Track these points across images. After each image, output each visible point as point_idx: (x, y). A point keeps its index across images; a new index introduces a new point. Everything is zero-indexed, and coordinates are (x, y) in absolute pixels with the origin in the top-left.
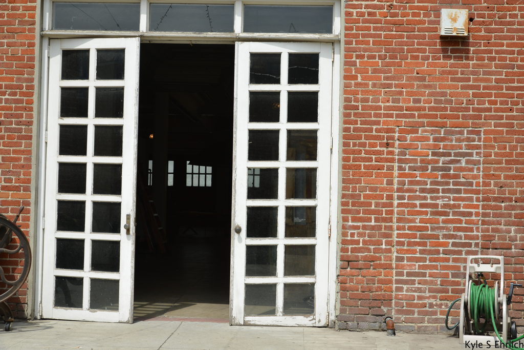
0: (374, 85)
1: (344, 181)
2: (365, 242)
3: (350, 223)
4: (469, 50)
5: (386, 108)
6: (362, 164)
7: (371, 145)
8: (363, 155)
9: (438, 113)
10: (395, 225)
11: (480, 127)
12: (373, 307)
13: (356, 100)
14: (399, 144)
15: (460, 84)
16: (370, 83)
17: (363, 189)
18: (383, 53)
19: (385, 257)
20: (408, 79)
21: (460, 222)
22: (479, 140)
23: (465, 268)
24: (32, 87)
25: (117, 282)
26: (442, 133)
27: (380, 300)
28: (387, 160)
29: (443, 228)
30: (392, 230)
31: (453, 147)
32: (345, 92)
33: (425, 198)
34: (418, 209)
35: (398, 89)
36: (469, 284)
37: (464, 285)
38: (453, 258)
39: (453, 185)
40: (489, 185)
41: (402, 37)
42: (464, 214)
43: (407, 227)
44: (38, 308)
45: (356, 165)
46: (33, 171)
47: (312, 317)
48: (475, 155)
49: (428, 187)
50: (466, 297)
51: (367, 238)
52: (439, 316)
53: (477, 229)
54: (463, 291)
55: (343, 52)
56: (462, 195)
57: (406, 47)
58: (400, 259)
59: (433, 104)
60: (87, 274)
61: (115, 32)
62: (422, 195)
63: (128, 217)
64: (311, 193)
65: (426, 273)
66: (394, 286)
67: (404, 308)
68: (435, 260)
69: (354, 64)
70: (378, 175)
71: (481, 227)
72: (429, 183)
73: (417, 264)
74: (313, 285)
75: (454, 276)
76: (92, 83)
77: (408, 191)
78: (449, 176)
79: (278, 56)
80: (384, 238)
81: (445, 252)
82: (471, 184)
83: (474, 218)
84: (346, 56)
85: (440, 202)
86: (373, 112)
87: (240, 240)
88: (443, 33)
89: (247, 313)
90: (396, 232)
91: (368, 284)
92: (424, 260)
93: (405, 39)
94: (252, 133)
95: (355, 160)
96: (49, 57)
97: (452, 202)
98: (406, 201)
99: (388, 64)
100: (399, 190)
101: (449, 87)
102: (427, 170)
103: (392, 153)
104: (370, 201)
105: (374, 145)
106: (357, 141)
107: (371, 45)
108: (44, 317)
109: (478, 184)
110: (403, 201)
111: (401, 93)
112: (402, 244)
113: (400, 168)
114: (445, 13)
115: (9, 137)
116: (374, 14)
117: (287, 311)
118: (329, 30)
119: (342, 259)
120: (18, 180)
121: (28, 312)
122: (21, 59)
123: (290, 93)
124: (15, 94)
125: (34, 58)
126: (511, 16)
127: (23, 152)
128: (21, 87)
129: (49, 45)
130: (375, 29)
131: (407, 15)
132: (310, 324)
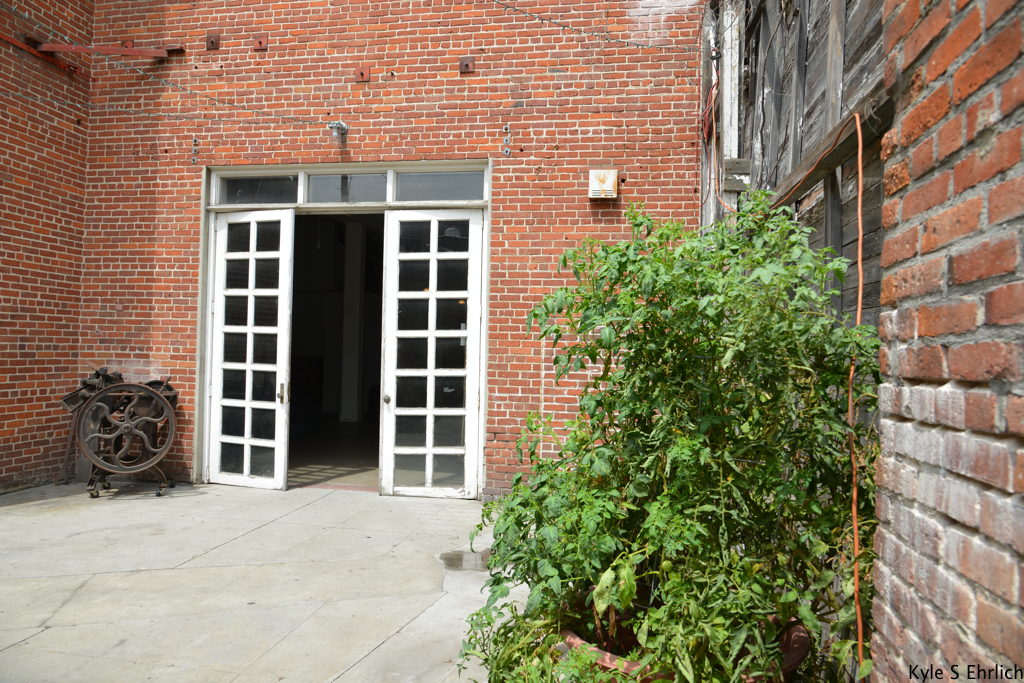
0: (521, 252)
1: (490, 351)
2: (511, 414)
3: (497, 394)
4: (620, 213)
5: (534, 275)
6: (509, 333)
7: (518, 314)
8: (510, 324)
10: (542, 397)
13: (503, 268)
16: (518, 249)
17: (509, 359)
18: (531, 218)
20: (557, 244)
24: (197, 260)
25: (272, 450)
30: (539, 402)
32: (492, 259)
34: (567, 380)
35: (546, 255)
41: (550, 200)
43: (554, 399)
44: (205, 473)
45: (503, 334)
46: (198, 340)
47: (461, 489)
51: (513, 410)
55: (491, 219)
57: (554, 212)
60: (247, 441)
63: (282, 385)
64: (460, 362)
69: (501, 230)
70: (525, 345)
74: (463, 456)
76: (252, 255)
79: (427, 224)
80: (531, 409)
84: (493, 223)
85: (589, 373)
86: (520, 280)
87: (389, 411)
88: (591, 195)
89: (396, 483)
90: (544, 404)
93: (553, 203)
94: (402, 302)
95: (501, 329)
96: (216, 231)
98: (553, 372)
99: (536, 230)
100: (546, 360)
102: (576, 340)
104: (517, 371)
105: (521, 314)
106: (504, 310)
107: (519, 210)
108: (211, 481)
110: (550, 372)
111: (549, 259)
112: (550, 416)
114: (593, 173)
115: (178, 309)
116: (522, 178)
117: (436, 482)
118: (482, 198)
119: (488, 431)
120: (185, 350)
121: (194, 476)
122: (188, 233)
123: (440, 262)
124: (182, 267)
125: (199, 232)
126: (665, 176)
127: (189, 323)
128: (187, 260)
129: (216, 219)
130: (523, 193)
131: (556, 177)
132: (459, 495)
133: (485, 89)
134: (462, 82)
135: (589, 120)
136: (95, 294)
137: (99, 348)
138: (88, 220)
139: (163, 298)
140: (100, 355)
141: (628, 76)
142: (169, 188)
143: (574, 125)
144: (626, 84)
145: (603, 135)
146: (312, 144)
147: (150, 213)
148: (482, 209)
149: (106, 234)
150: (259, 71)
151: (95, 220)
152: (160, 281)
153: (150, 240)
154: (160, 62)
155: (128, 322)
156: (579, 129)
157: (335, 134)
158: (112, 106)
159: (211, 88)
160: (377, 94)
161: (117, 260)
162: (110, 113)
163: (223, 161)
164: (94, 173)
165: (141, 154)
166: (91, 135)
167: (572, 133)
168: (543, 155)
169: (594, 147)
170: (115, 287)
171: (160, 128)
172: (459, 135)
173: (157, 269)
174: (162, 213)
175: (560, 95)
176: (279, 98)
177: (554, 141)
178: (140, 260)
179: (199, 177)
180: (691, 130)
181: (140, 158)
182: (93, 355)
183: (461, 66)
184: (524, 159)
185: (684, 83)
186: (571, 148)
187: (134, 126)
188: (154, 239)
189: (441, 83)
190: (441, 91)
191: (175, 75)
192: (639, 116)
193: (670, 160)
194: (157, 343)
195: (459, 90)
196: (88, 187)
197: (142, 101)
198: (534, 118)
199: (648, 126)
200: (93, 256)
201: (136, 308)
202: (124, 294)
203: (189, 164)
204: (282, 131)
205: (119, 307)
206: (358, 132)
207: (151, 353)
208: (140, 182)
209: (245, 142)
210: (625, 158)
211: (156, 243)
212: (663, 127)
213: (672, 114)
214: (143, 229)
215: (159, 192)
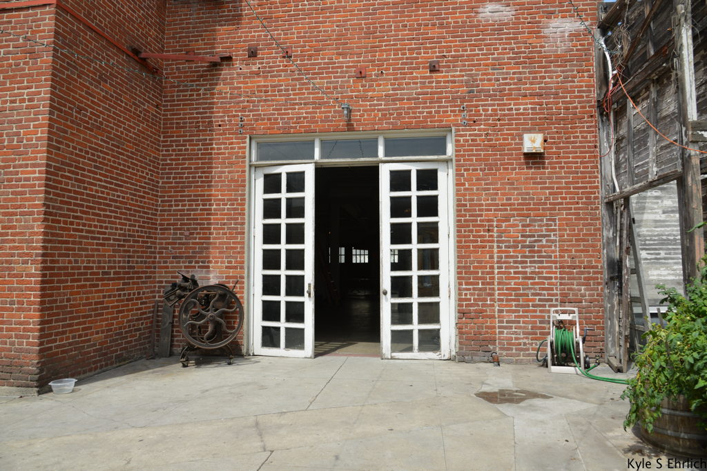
0: (478, 189)
1: (458, 257)
2: (475, 300)
3: (464, 286)
4: (545, 162)
5: (487, 205)
6: (471, 244)
7: (477, 231)
8: (471, 238)
9: (525, 207)
10: (496, 287)
11: (555, 216)
12: (483, 346)
13: (465, 200)
14: (497, 230)
15: (540, 186)
16: (475, 188)
17: (472, 262)
18: (483, 166)
19: (490, 310)
20: (502, 184)
21: (544, 284)
22: (555, 225)
23: (549, 317)
24: (244, 200)
25: (303, 330)
26: (528, 221)
27: (487, 340)
28: (489, 241)
29: (531, 288)
30: (494, 291)
31: (536, 231)
32: (457, 195)
33: (517, 267)
34: (513, 275)
35: (494, 192)
36: (553, 329)
37: (549, 329)
38: (539, 310)
39: (538, 258)
40: (564, 257)
41: (496, 155)
42: (546, 278)
43: (505, 288)
44: (251, 348)
45: (467, 245)
46: (246, 255)
47: (438, 353)
48: (552, 236)
49: (519, 259)
50: (550, 338)
51: (476, 297)
52: (531, 352)
54: (549, 333)
55: (454, 167)
56: (544, 265)
57: (499, 162)
58: (500, 311)
59: (520, 201)
60: (283, 324)
61: (299, 161)
62: (515, 265)
63: (309, 285)
64: (435, 266)
65: (520, 321)
66: (497, 330)
67: (505, 346)
68: (527, 311)
69: (463, 175)
70: (482, 252)
71: (559, 287)
72: (520, 257)
73: (513, 315)
74: (439, 330)
75: (540, 322)
76: (284, 195)
77: (505, 262)
78: (534, 252)
79: (409, 172)
80: (489, 296)
81: (533, 306)
82: (550, 257)
83: (553, 281)
84: (457, 170)
85: (528, 270)
86: (477, 208)
87: (387, 300)
88: (526, 151)
89: (393, 350)
90: (497, 292)
91: (478, 329)
92: (519, 311)
93: (498, 157)
94: (393, 225)
95: (465, 242)
96: (255, 179)
97: (537, 270)
98: (503, 270)
99: (487, 175)
100: (498, 262)
101: (532, 189)
102: (518, 248)
103: (492, 236)
104: (478, 270)
105: (479, 231)
106: (467, 229)
107: (474, 161)
108: (255, 354)
109: (555, 257)
110: (501, 270)
111: (497, 194)
112: (502, 300)
113: (498, 247)
114: (526, 137)
115: (230, 233)
116: (476, 140)
117: (421, 349)
118: (444, 153)
119: (459, 312)
120: (236, 262)
121: (244, 351)
122: (237, 181)
123: (418, 197)
124: (233, 204)
125: (245, 180)
126: (574, 137)
127: (239, 243)
128: (237, 200)
129: (255, 171)
130: (477, 150)
131: (499, 140)
132: (438, 358)
133: (448, 82)
134: (432, 77)
135: (520, 101)
136: (168, 224)
137: (172, 262)
138: (162, 174)
139: (219, 226)
140: (172, 267)
141: (546, 72)
142: (223, 151)
143: (510, 104)
144: (544, 77)
145: (530, 111)
146: (327, 119)
147: (208, 168)
148: (447, 161)
149: (176, 183)
150: (286, 71)
151: (167, 173)
152: (217, 214)
153: (209, 186)
154: (215, 66)
155: (193, 243)
156: (514, 107)
157: (346, 112)
158: (179, 96)
159: (251, 82)
160: (372, 85)
161: (185, 201)
162: (178, 101)
163: (262, 132)
164: (167, 141)
165: (201, 128)
166: (164, 115)
167: (509, 110)
168: (489, 125)
169: (524, 119)
170: (184, 220)
171: (215, 110)
172: (431, 112)
173: (214, 207)
174: (218, 168)
175: (499, 85)
176: (302, 89)
177: (496, 115)
178: (202, 200)
179: (245, 143)
180: (590, 107)
181: (201, 131)
182: (167, 267)
183: (430, 66)
184: (477, 127)
185: (583, 76)
186: (509, 120)
187: (196, 109)
188: (212, 186)
189: (417, 78)
190: (416, 83)
191: (225, 74)
192: (554, 98)
193: (576, 127)
194: (214, 258)
195: (429, 83)
196: (162, 151)
197: (201, 92)
198: (482, 100)
199: (561, 105)
200: (166, 198)
201: (198, 233)
202: (190, 224)
203: (237, 134)
204: (304, 111)
205: (187, 233)
206: (359, 111)
207: (211, 265)
208: (201, 147)
209: (277, 119)
210: (546, 126)
211: (213, 189)
212: (571, 105)
213: (576, 97)
214: (204, 179)
215: (215, 154)
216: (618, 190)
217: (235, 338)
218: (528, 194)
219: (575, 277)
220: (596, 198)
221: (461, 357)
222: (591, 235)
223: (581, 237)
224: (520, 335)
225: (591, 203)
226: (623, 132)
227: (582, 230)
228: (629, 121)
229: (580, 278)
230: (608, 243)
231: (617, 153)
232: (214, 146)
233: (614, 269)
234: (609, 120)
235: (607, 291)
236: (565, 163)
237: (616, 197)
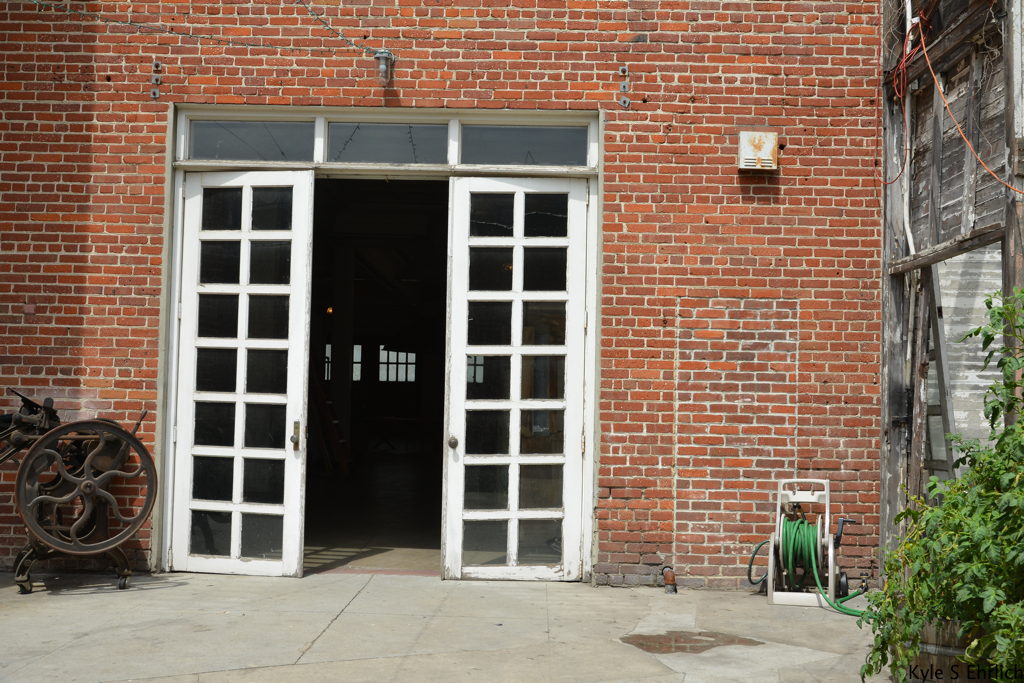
0: (646, 239)
1: (604, 374)
2: (633, 460)
3: (613, 434)
4: (778, 190)
5: (663, 271)
6: (630, 349)
7: (642, 323)
8: (630, 337)
9: (737, 278)
11: (795, 298)
12: (646, 553)
13: (621, 260)
14: (681, 322)
15: (767, 236)
16: (641, 235)
17: (630, 385)
18: (658, 193)
19: (662, 481)
20: (695, 230)
21: (768, 431)
23: (775, 497)
24: (160, 241)
25: (279, 518)
26: (742, 306)
27: (654, 542)
28: (664, 344)
29: (743, 440)
30: (672, 443)
31: (757, 326)
32: (605, 248)
33: (718, 398)
34: (708, 413)
35: (679, 244)
36: (780, 520)
37: (774, 520)
38: (758, 483)
39: (758, 379)
40: (808, 379)
41: (684, 170)
42: (772, 420)
43: (692, 439)
44: (166, 556)
45: (621, 351)
46: (160, 359)
47: (558, 568)
48: (788, 337)
49: (723, 381)
50: (776, 537)
51: (636, 455)
52: (739, 565)
53: (792, 440)
54: (773, 529)
55: (602, 192)
56: (771, 393)
57: (690, 186)
58: (682, 484)
59: (728, 265)
60: (237, 507)
61: (279, 162)
62: (713, 393)
63: (297, 425)
64: (556, 390)
65: (720, 504)
66: (675, 522)
67: (690, 554)
68: (733, 485)
69: (618, 208)
70: (651, 365)
71: (797, 438)
72: (723, 376)
73: (707, 491)
74: (560, 521)
75: (759, 507)
76: (246, 235)
77: (695, 387)
78: (751, 367)
79: (510, 197)
80: (661, 454)
81: (747, 475)
82: (783, 378)
83: (787, 425)
84: (606, 198)
85: (739, 403)
86: (644, 276)
87: (456, 459)
88: (742, 166)
89: (466, 562)
90: (677, 446)
91: (637, 520)
92: (717, 485)
93: (689, 174)
94: (473, 306)
95: (618, 344)
96: (184, 199)
97: (756, 404)
98: (691, 402)
99: (665, 210)
100: (681, 387)
101: (752, 241)
102: (722, 358)
103: (671, 334)
104: (641, 401)
105: (646, 323)
106: (622, 318)
107: (642, 182)
108: (176, 569)
109: (792, 378)
110: (687, 402)
112: (686, 462)
113: (683, 356)
114: (745, 137)
115: (126, 312)
116: (646, 139)
117: (523, 559)
118: (583, 162)
119: (602, 484)
120: (139, 373)
121: (152, 561)
122: (145, 200)
123: (527, 250)
124: (135, 250)
125: (163, 199)
126: (837, 142)
127: (146, 333)
128: (143, 241)
129: (185, 180)
130: (647, 159)
131: (692, 140)
132: (556, 577)
133: (594, 15)
134: (562, 4)
135: (736, 64)
139: (103, 296)
141: (788, 8)
142: (114, 134)
143: (716, 69)
144: (784, 19)
145: (754, 86)
146: (341, 79)
147: (81, 169)
148: (587, 178)
152: (98, 270)
153: (81, 209)
155: (44, 331)
156: (723, 76)
157: (383, 67)
160: (438, 13)
161: (26, 237)
163: (201, 97)
165: (66, 81)
167: (713, 80)
168: (674, 109)
169: (743, 101)
170: (23, 279)
171: (97, 43)
172: (558, 77)
173: (93, 253)
174: (103, 170)
175: (696, 29)
176: (290, 11)
177: (689, 90)
178: (64, 239)
179: (164, 118)
180: (869, 83)
181: (65, 87)
184: (649, 113)
185: (859, 21)
186: (712, 100)
187: (55, 38)
188: (88, 208)
189: (532, 4)
190: (530, 15)
192: (802, 62)
193: (843, 122)
194: (90, 362)
195: (556, 15)
198: (662, 58)
199: (814, 75)
201: (54, 310)
202: (37, 289)
203: (147, 99)
204: (294, 59)
205: (30, 308)
206: (411, 65)
207: (82, 378)
208: (64, 122)
209: (236, 72)
210: (784, 117)
211: (91, 214)
212: (833, 78)
213: (845, 62)
214: (70, 193)
215: (97, 139)
216: (913, 251)
217: (133, 536)
218: (744, 251)
219: (829, 419)
220: (874, 264)
221: (602, 576)
222: (861, 337)
223: (843, 341)
224: (719, 531)
225: (865, 275)
226: (926, 138)
227: (844, 326)
228: (936, 119)
229: (837, 422)
230: (892, 354)
231: (915, 178)
232: (95, 121)
233: (900, 404)
234: (902, 111)
235: (886, 448)
236: (818, 192)
237: (907, 266)
